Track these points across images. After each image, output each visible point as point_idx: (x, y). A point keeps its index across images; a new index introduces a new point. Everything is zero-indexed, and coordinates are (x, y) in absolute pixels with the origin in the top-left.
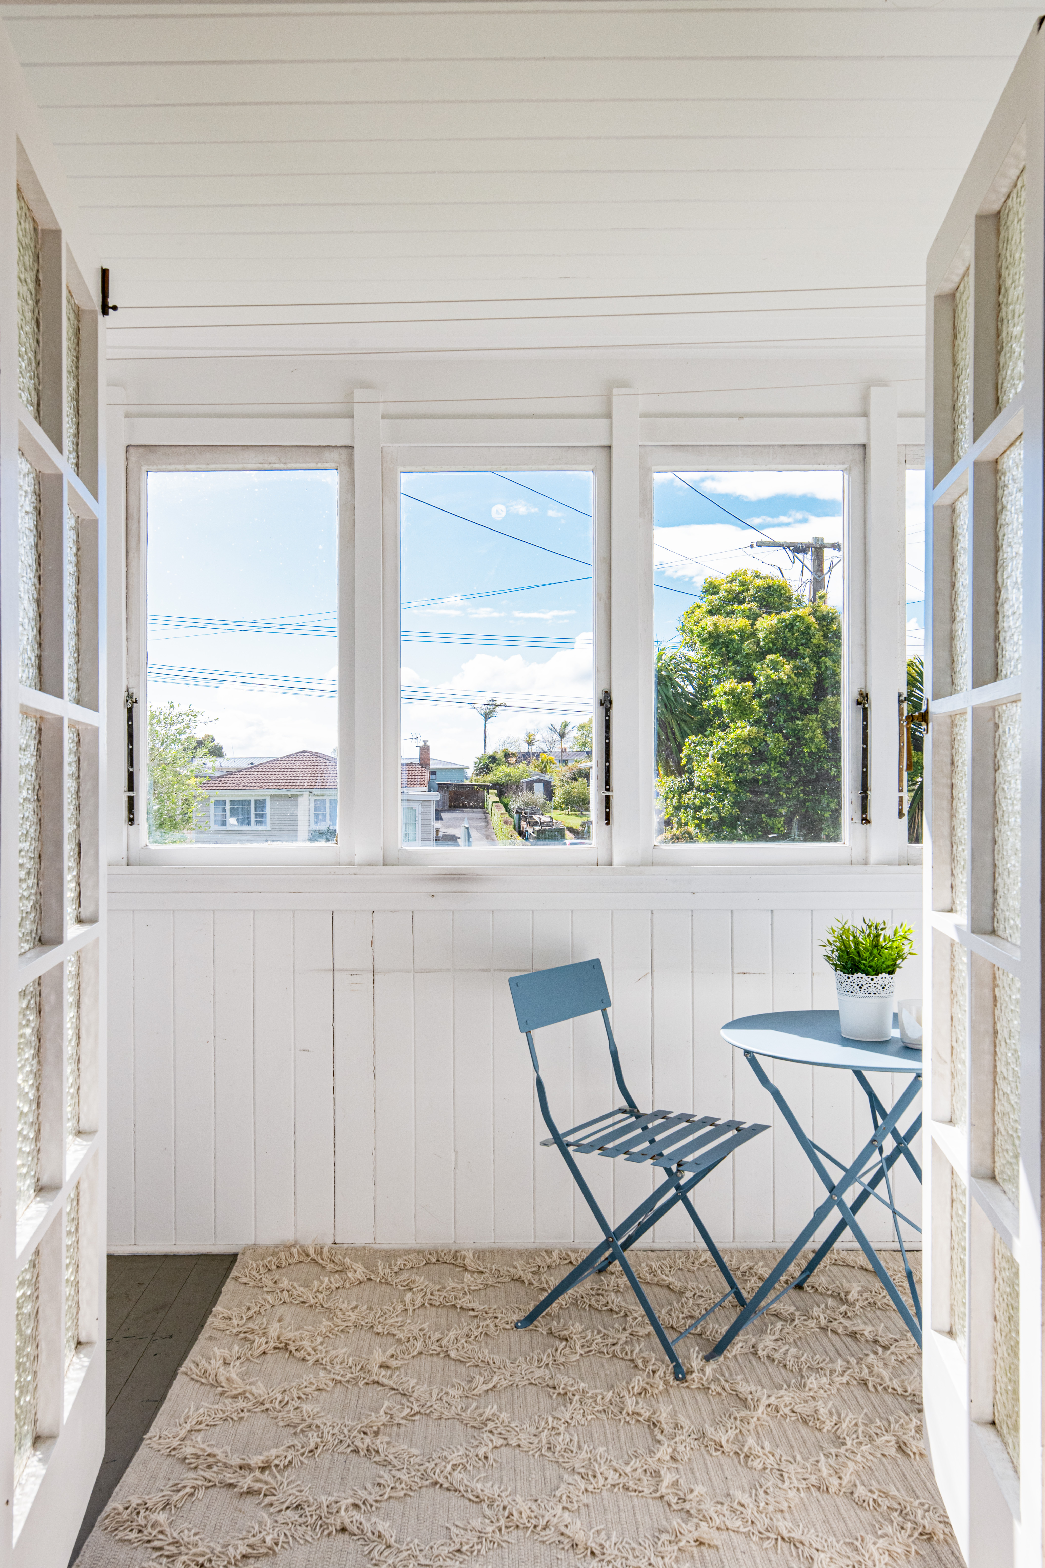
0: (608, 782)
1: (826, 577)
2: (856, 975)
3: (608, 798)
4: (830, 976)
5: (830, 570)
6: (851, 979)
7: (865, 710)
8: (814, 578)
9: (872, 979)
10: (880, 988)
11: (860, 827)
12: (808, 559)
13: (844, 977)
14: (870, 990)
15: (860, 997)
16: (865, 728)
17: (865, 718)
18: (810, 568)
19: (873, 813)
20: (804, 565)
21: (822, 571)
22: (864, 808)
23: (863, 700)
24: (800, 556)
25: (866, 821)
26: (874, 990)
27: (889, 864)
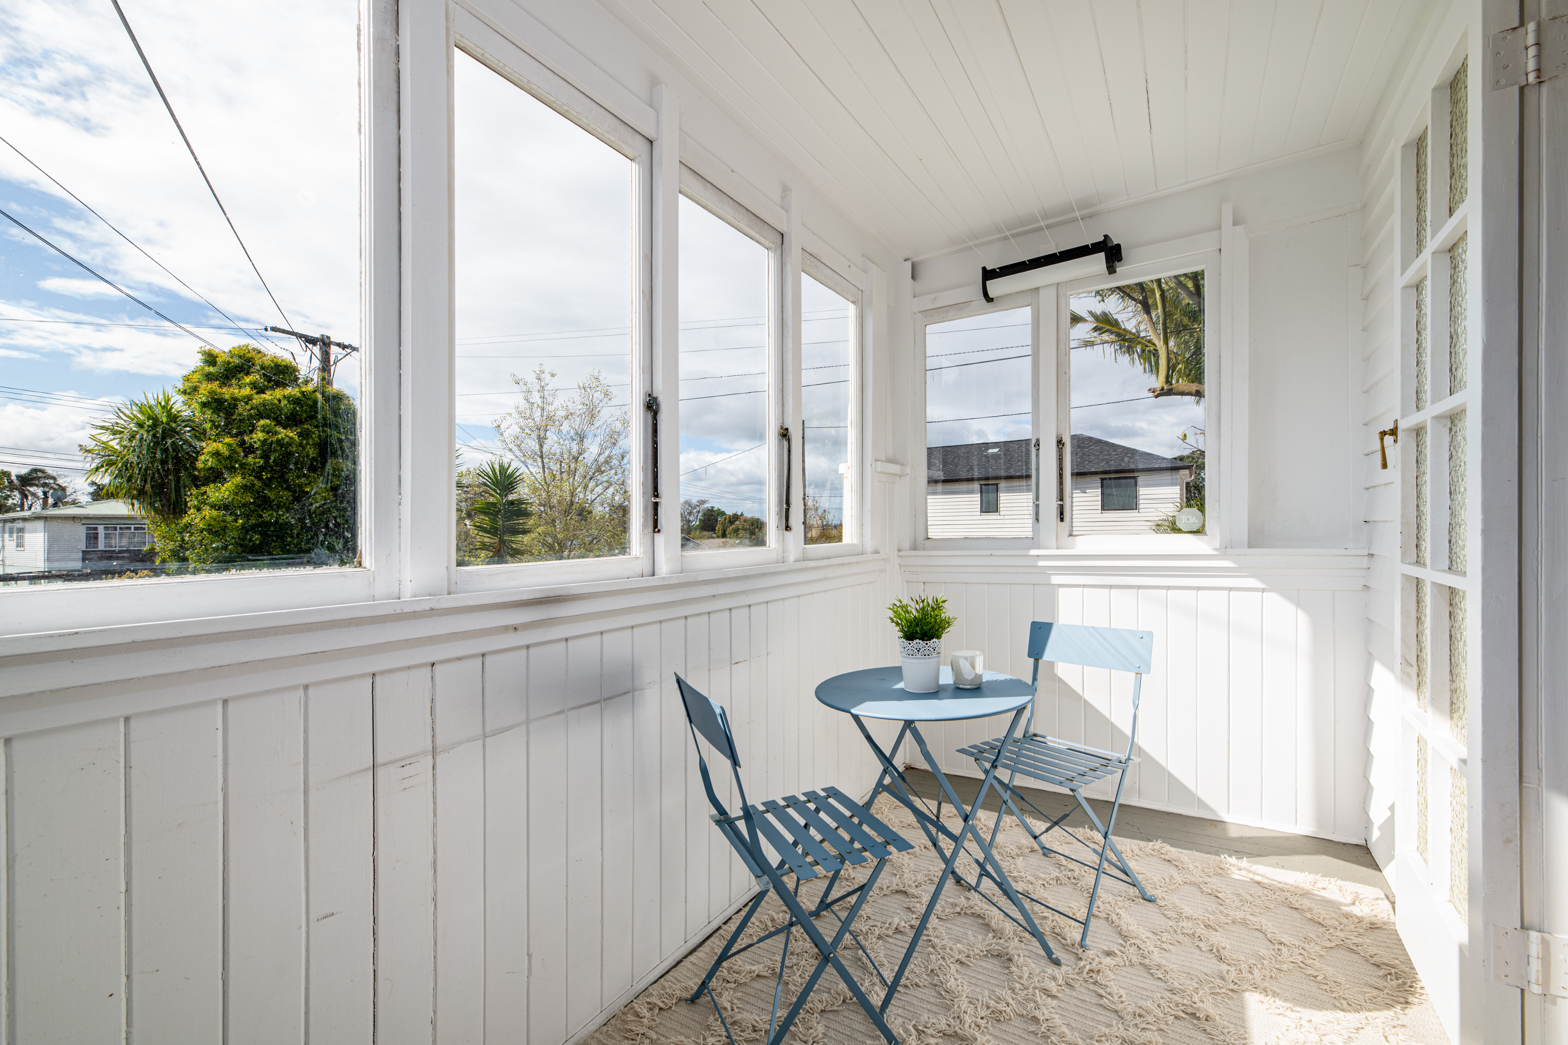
1: (332, 368)
2: (915, 641)
5: (335, 363)
6: (912, 644)
8: (323, 367)
9: (927, 644)
10: (932, 650)
12: (317, 350)
13: (906, 642)
14: (925, 652)
15: (918, 658)
18: (319, 356)
20: (312, 352)
21: (329, 361)
24: (310, 346)
26: (928, 652)
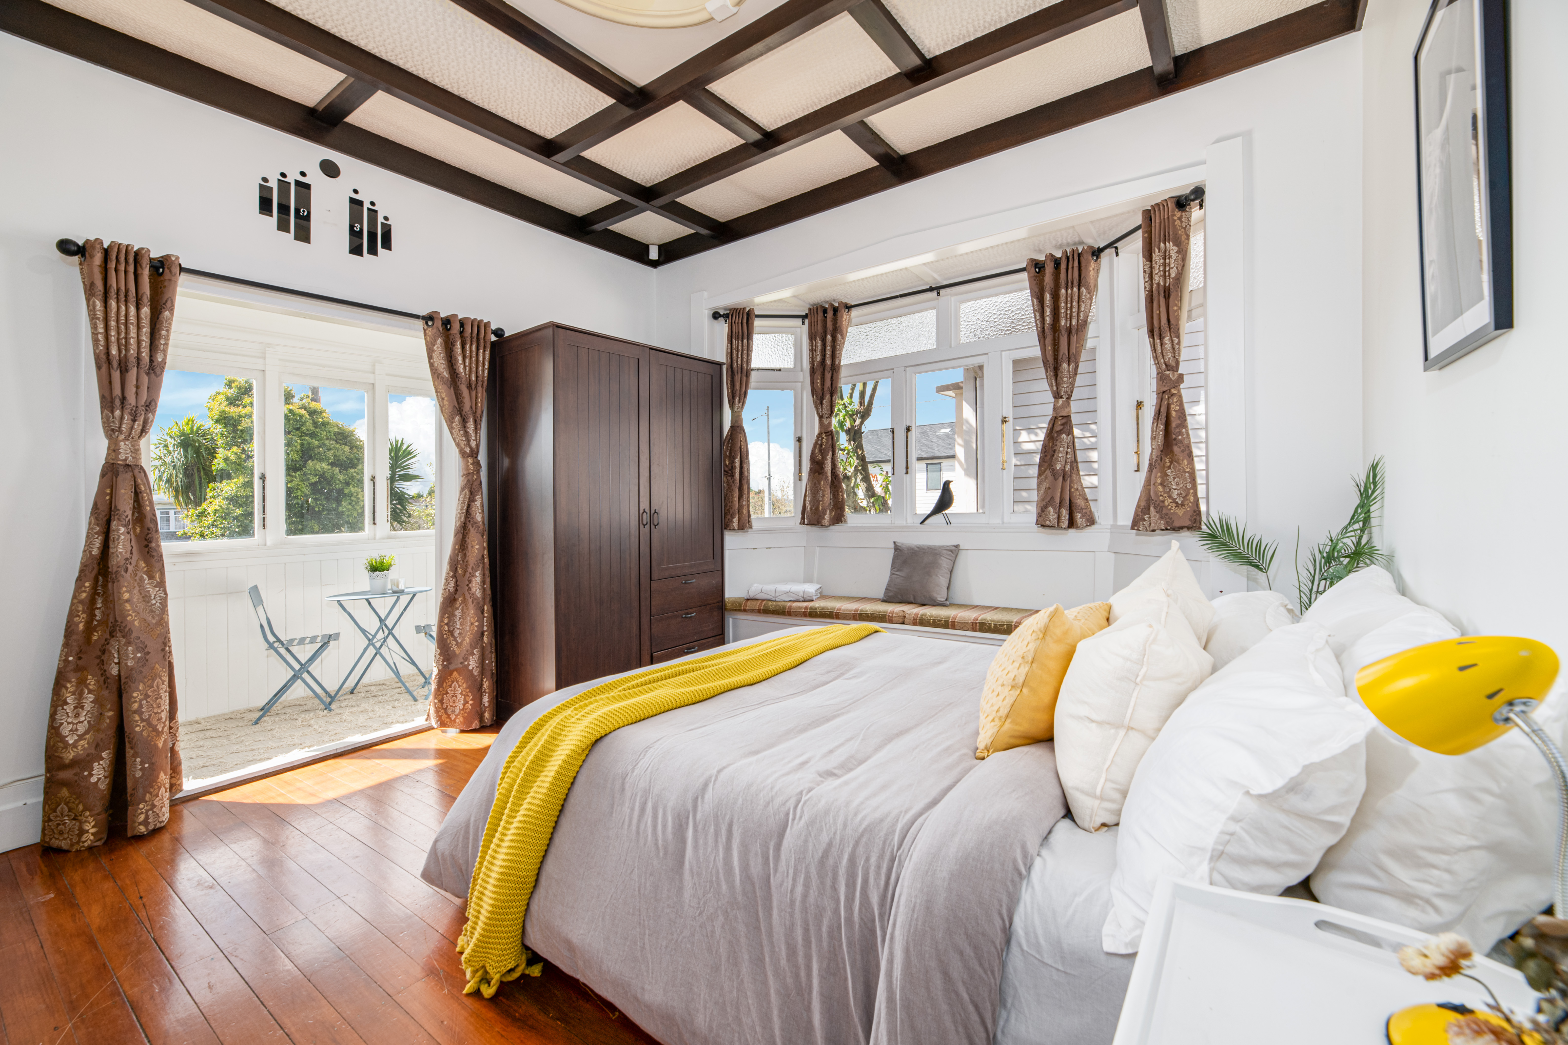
0: (264, 511)
3: (264, 518)
4: (366, 574)
7: (374, 483)
10: (384, 576)
11: (372, 526)
16: (374, 489)
17: (374, 486)
19: (377, 520)
22: (374, 519)
23: (373, 479)
25: (374, 524)
26: (382, 577)
27: (383, 539)
